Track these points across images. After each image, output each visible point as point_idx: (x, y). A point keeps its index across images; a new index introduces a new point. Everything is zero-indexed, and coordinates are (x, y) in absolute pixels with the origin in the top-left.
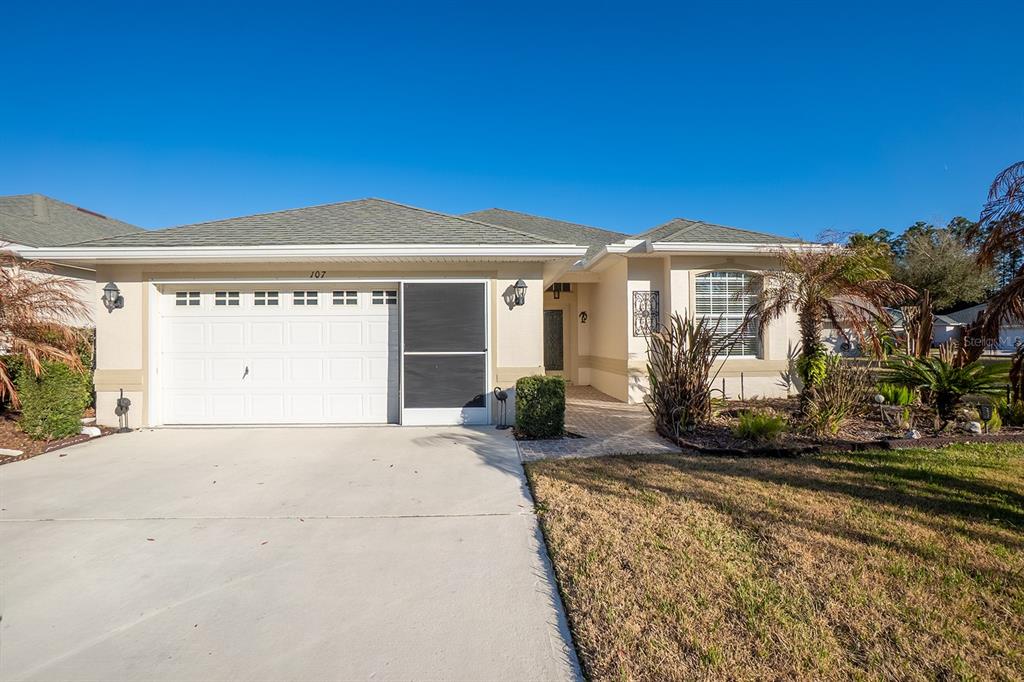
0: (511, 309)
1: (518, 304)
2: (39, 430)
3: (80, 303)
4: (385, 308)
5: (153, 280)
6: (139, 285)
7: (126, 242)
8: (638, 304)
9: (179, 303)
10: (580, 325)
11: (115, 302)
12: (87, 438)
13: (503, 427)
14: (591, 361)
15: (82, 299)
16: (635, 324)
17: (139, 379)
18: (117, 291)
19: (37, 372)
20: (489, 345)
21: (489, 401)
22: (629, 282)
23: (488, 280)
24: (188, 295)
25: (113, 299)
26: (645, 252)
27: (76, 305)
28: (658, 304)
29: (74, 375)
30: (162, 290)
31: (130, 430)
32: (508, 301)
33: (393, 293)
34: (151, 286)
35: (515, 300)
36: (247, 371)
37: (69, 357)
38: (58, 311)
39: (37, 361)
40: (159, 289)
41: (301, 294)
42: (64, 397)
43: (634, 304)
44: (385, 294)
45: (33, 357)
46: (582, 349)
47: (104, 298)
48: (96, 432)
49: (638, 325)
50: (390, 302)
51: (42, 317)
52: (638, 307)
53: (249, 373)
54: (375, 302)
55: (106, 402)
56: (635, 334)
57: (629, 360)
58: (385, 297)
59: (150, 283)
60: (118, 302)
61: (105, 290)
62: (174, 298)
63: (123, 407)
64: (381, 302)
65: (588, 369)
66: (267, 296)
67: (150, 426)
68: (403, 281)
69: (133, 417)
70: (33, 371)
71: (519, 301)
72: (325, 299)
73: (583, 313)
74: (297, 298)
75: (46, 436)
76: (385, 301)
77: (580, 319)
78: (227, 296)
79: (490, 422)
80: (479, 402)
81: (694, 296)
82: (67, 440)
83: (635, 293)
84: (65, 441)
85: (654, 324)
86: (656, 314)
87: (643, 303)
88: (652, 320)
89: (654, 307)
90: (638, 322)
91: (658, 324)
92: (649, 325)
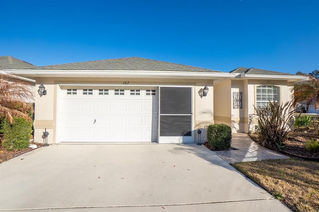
0: (201, 98)
1: (204, 96)
2: (11, 147)
3: (30, 92)
4: (151, 97)
5: (59, 84)
6: (53, 85)
7: (48, 68)
8: (235, 97)
9: (68, 93)
11: (43, 93)
12: (32, 149)
13: (199, 144)
15: (31, 91)
17: (52, 124)
18: (44, 88)
19: (11, 122)
20: (193, 112)
21: (193, 134)
22: (232, 89)
23: (193, 86)
24: (72, 90)
25: (42, 91)
26: (240, 78)
27: (29, 93)
28: (242, 97)
29: (27, 123)
30: (62, 88)
31: (48, 145)
32: (200, 94)
33: (154, 91)
34: (58, 86)
35: (203, 94)
36: (95, 121)
37: (25, 115)
38: (21, 95)
39: (11, 117)
40: (60, 88)
41: (118, 90)
42: (23, 132)
43: (233, 97)
44: (151, 91)
45: (10, 116)
47: (39, 91)
48: (35, 146)
50: (153, 94)
51: (14, 98)
52: (235, 98)
53: (96, 122)
54: (147, 94)
55: (38, 133)
56: (234, 108)
57: (232, 117)
58: (151, 92)
59: (58, 85)
60: (44, 93)
61: (39, 87)
62: (66, 91)
63: (45, 135)
64: (149, 94)
66: (104, 91)
67: (56, 143)
68: (160, 86)
69: (49, 140)
70: (10, 122)
71: (205, 95)
72: (127, 92)
74: (116, 92)
75: (14, 149)
76: (151, 94)
78: (88, 91)
79: (193, 142)
80: (189, 134)
81: (256, 94)
82: (24, 151)
83: (234, 93)
84: (22, 151)
85: (240, 104)
86: (241, 100)
87: (237, 96)
88: (240, 103)
89: (240, 98)
90: (235, 103)
91: (242, 104)
92: (239, 105)
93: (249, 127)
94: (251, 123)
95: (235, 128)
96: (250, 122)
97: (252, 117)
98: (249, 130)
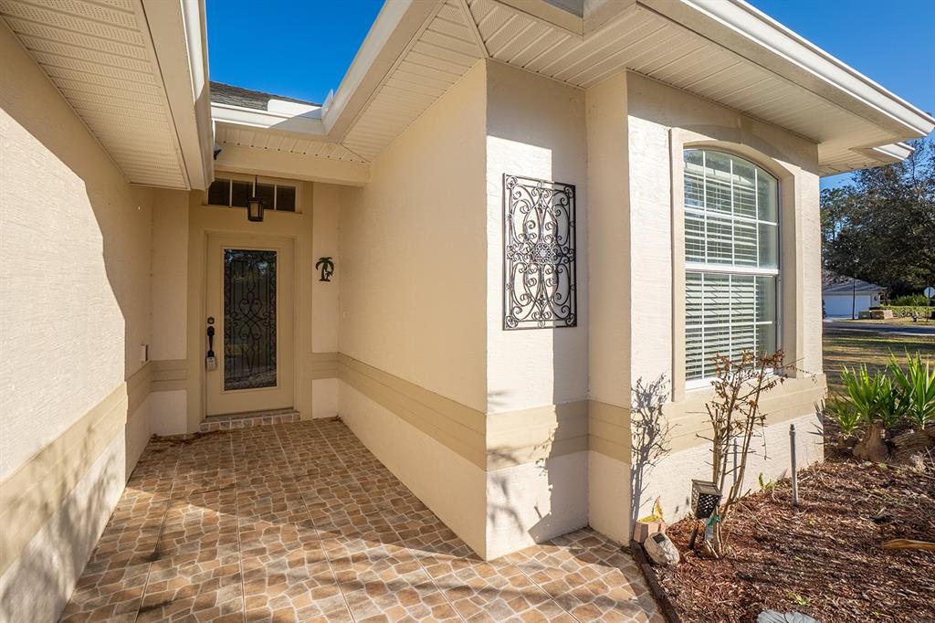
8: (518, 219)
10: (318, 288)
14: (341, 365)
16: (508, 286)
28: (572, 224)
43: (507, 218)
46: (322, 339)
49: (519, 289)
52: (519, 230)
56: (510, 322)
65: (335, 381)
73: (326, 262)
77: (317, 274)
81: (680, 208)
83: (509, 182)
85: (563, 289)
86: (567, 255)
87: (533, 216)
88: (563, 277)
89: (563, 232)
90: (519, 277)
91: (572, 288)
92: (550, 291)
93: (639, 492)
94: (652, 453)
95: (512, 513)
96: (645, 450)
97: (654, 402)
98: (634, 524)
